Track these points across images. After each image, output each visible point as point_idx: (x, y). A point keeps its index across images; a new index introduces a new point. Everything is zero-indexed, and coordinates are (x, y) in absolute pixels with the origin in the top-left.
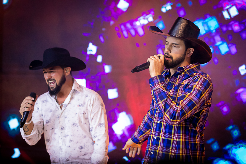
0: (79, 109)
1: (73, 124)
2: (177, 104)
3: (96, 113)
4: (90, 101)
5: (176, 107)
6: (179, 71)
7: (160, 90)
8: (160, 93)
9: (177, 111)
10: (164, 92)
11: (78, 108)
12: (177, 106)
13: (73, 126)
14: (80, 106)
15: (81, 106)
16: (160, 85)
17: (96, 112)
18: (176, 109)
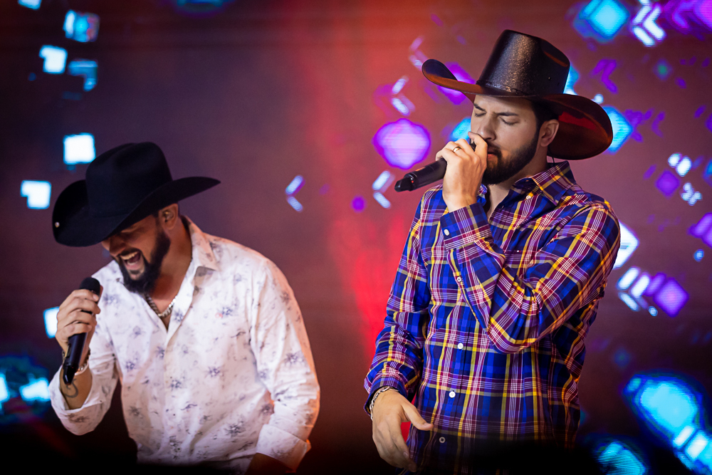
0: (224, 324)
1: (208, 370)
2: (529, 292)
3: (273, 325)
4: (250, 293)
5: (524, 301)
6: (518, 191)
7: (478, 249)
8: (479, 259)
9: (527, 312)
10: (488, 254)
11: (220, 320)
12: (528, 299)
13: (209, 376)
14: (224, 315)
15: (227, 314)
16: (478, 234)
17: (272, 322)
18: (525, 306)
